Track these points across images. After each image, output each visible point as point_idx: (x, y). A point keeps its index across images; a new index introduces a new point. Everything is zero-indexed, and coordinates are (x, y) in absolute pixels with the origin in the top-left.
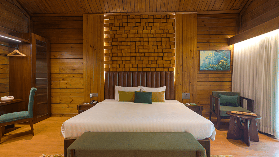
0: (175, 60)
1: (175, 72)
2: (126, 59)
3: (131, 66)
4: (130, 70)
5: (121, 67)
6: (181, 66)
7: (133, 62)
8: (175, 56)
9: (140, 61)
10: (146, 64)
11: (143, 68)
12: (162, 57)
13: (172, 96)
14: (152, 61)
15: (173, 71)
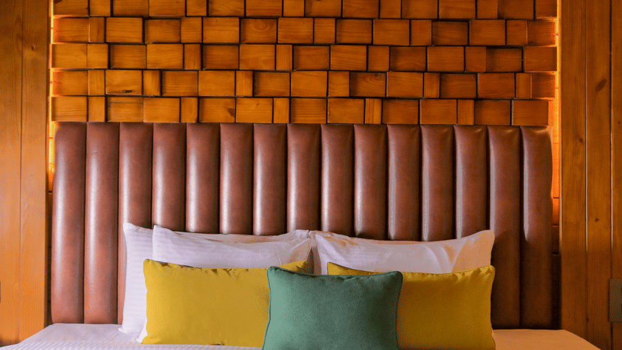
0: (557, 44)
1: (555, 130)
2: (212, 35)
3: (244, 87)
4: (233, 112)
5: (170, 88)
6: (600, 86)
7: (258, 56)
8: (557, 21)
9: (313, 51)
10: (353, 75)
11: (326, 98)
12: (466, 21)
13: (540, 304)
14: (393, 50)
15: (544, 124)
